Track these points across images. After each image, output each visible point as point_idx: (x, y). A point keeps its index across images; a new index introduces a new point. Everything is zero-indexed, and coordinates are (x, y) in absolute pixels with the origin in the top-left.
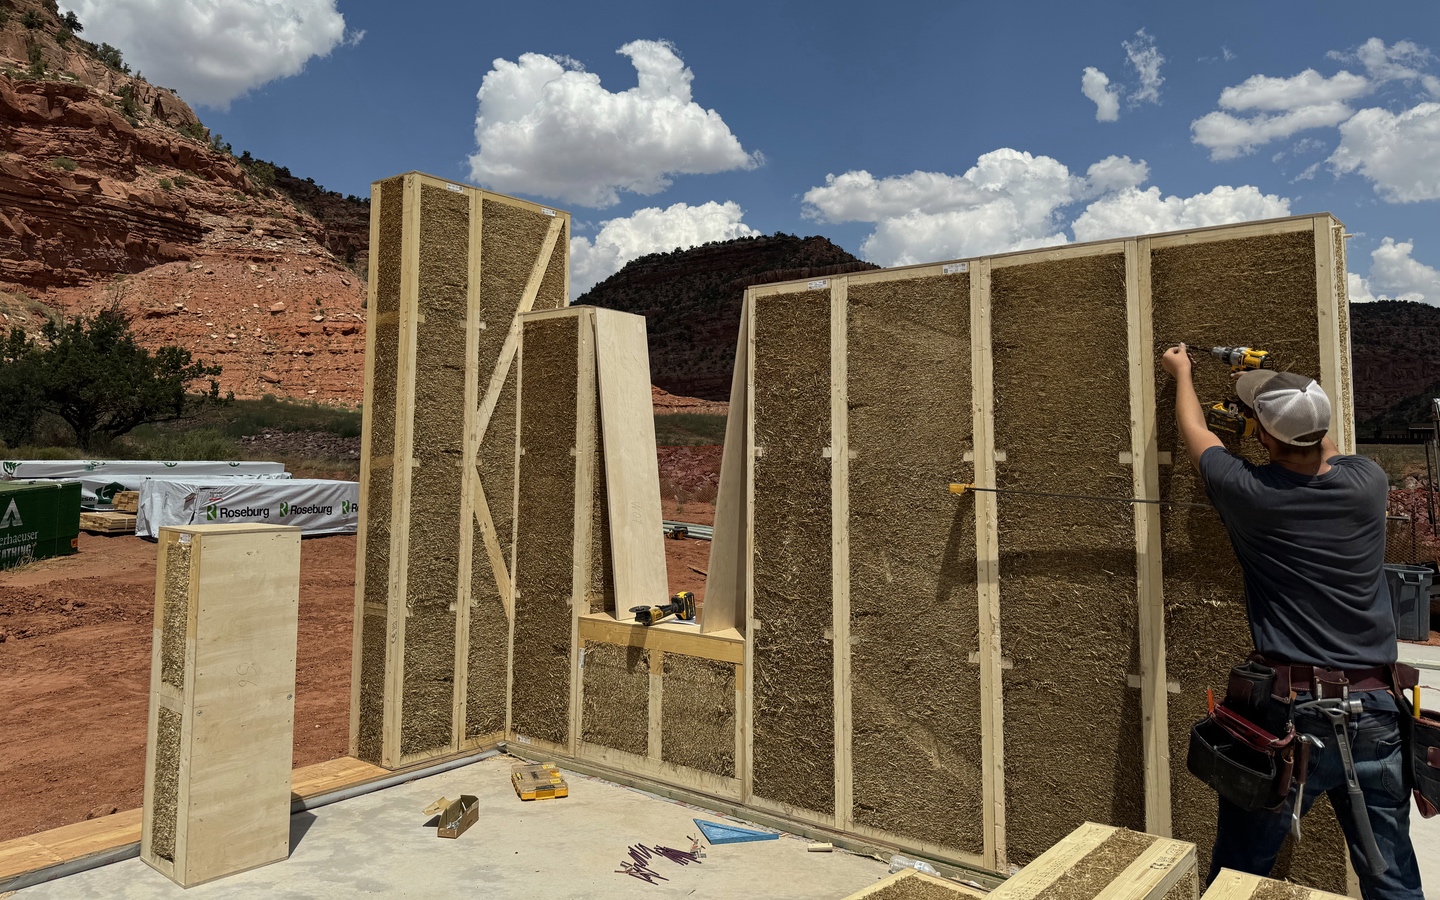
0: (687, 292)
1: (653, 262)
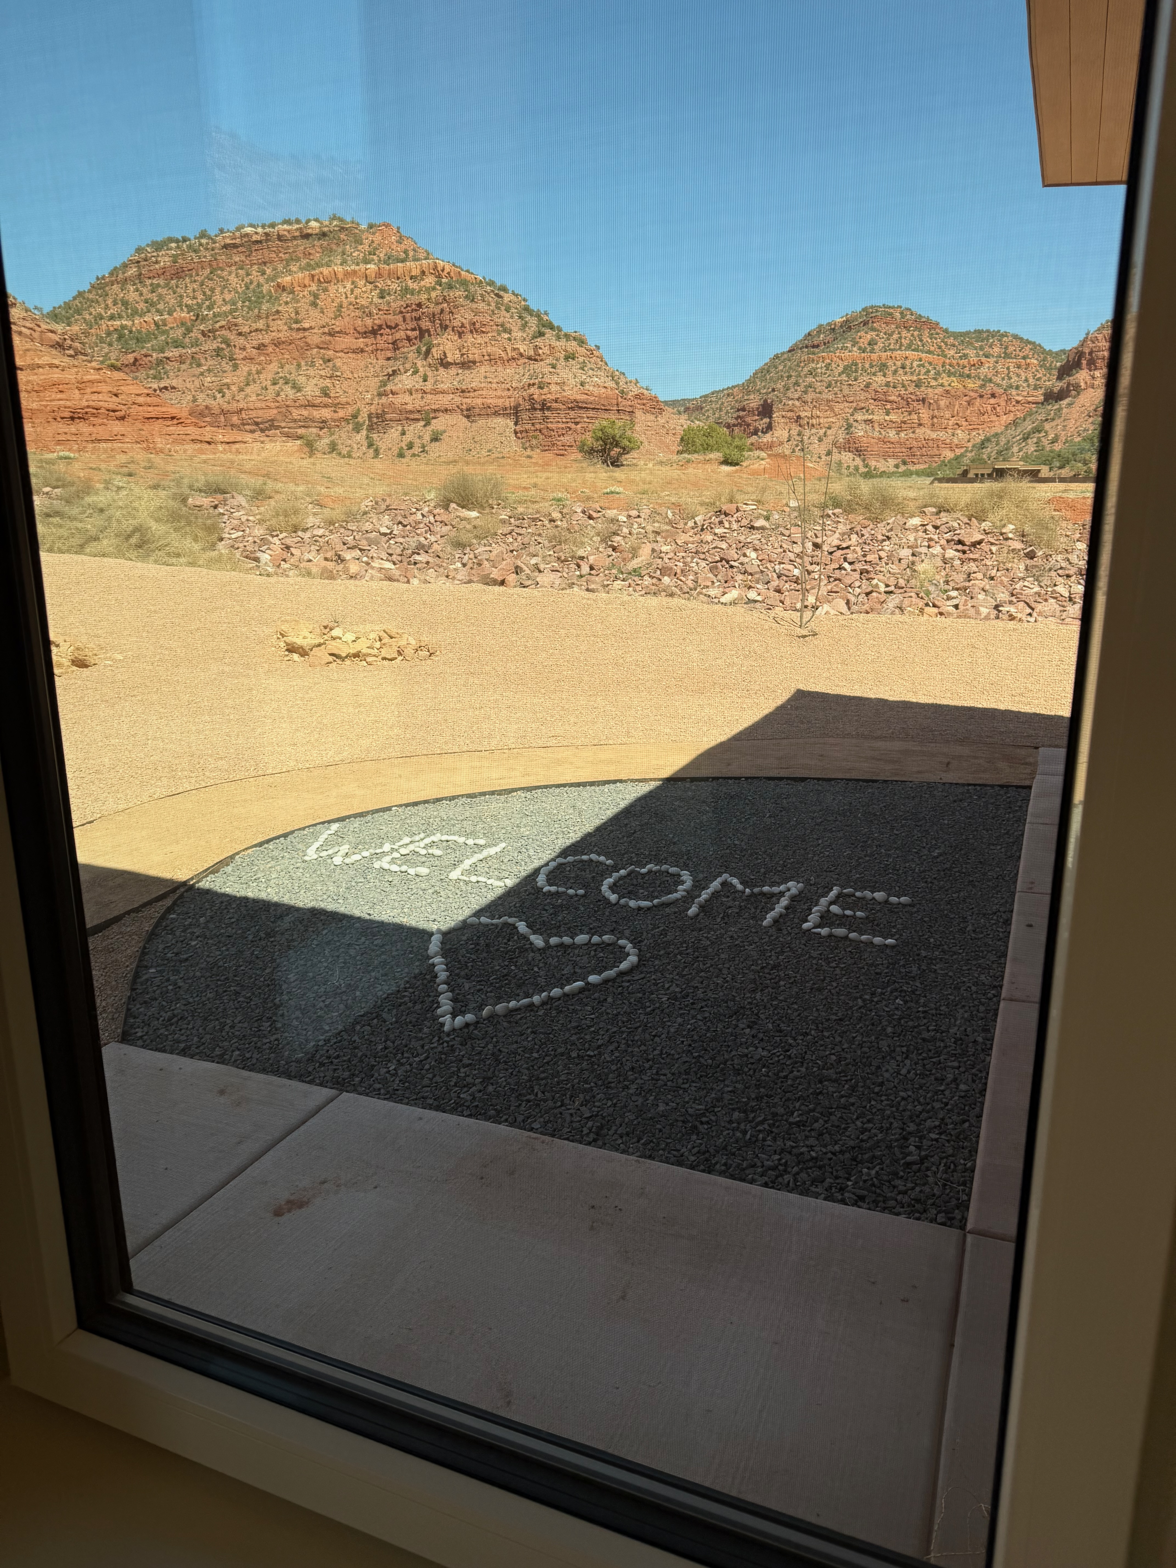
0: (222, 293)
1: (171, 249)
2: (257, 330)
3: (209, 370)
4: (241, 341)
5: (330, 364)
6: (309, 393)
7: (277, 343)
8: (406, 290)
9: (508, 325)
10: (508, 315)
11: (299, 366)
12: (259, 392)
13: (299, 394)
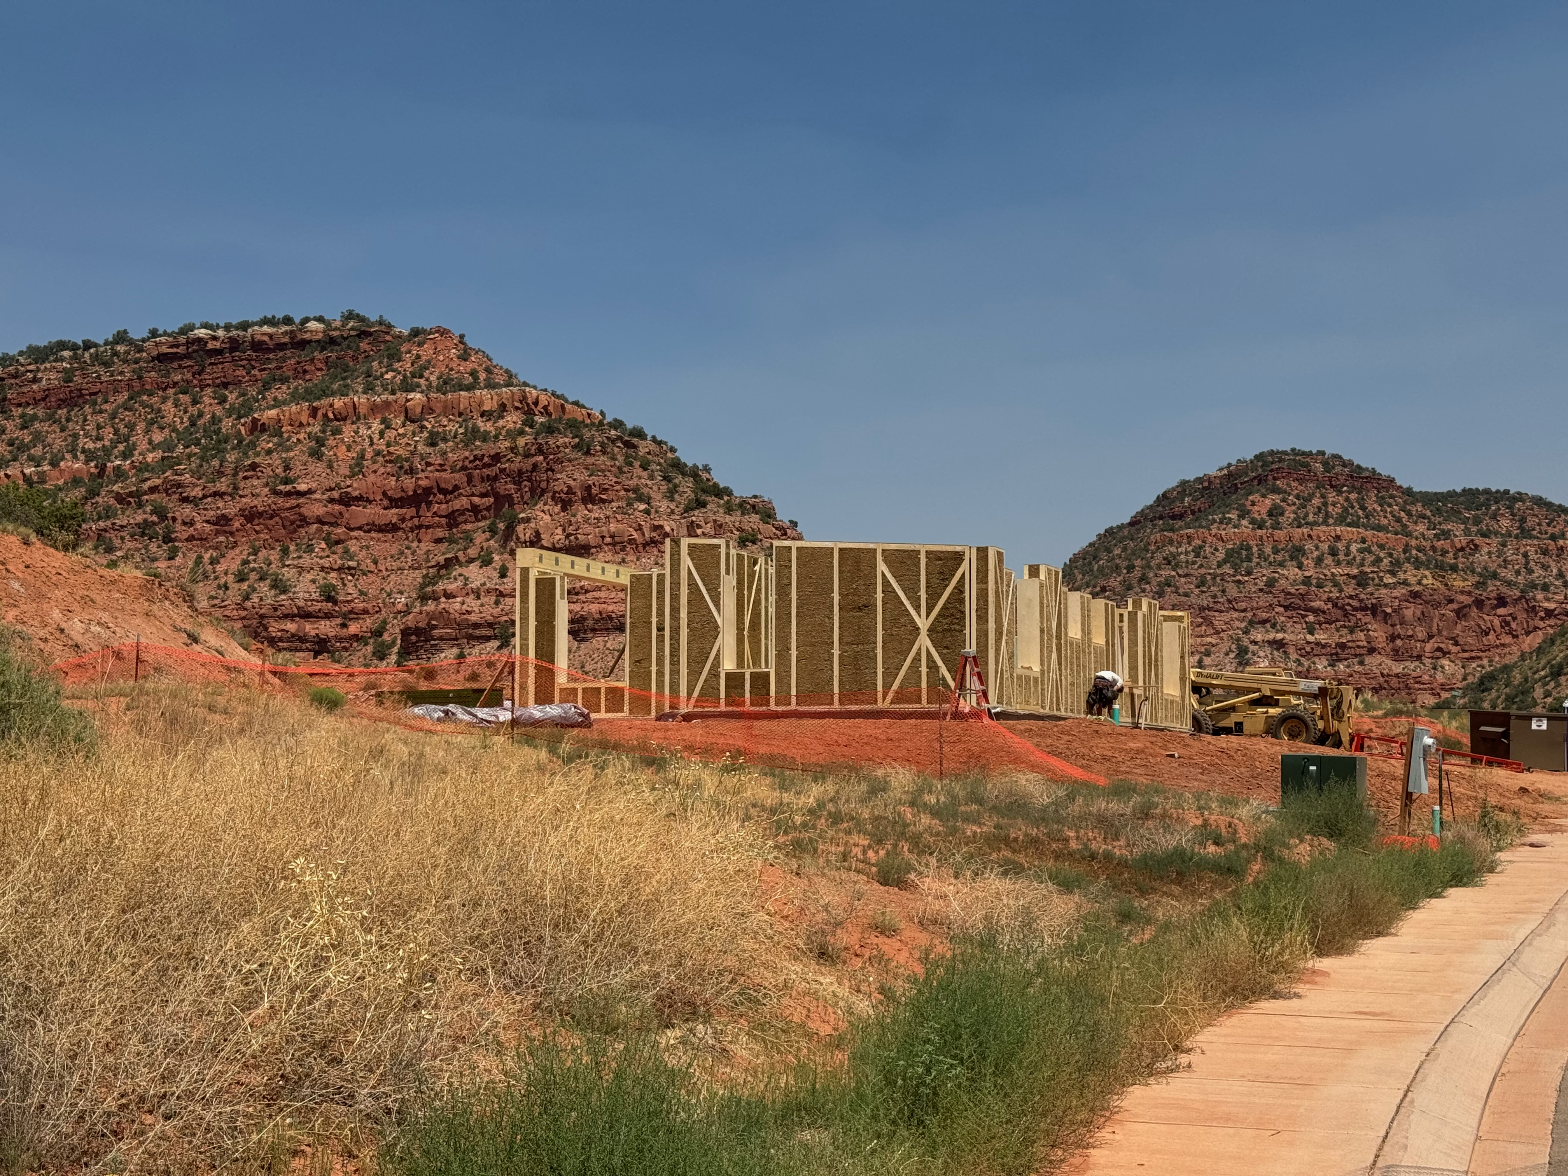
1: (62, 360)
2: (215, 494)
3: (125, 557)
4: (187, 511)
5: (339, 548)
6: (301, 595)
7: (251, 516)
8: (474, 434)
9: (645, 490)
10: (645, 474)
11: (285, 551)
12: (213, 593)
13: (283, 597)
